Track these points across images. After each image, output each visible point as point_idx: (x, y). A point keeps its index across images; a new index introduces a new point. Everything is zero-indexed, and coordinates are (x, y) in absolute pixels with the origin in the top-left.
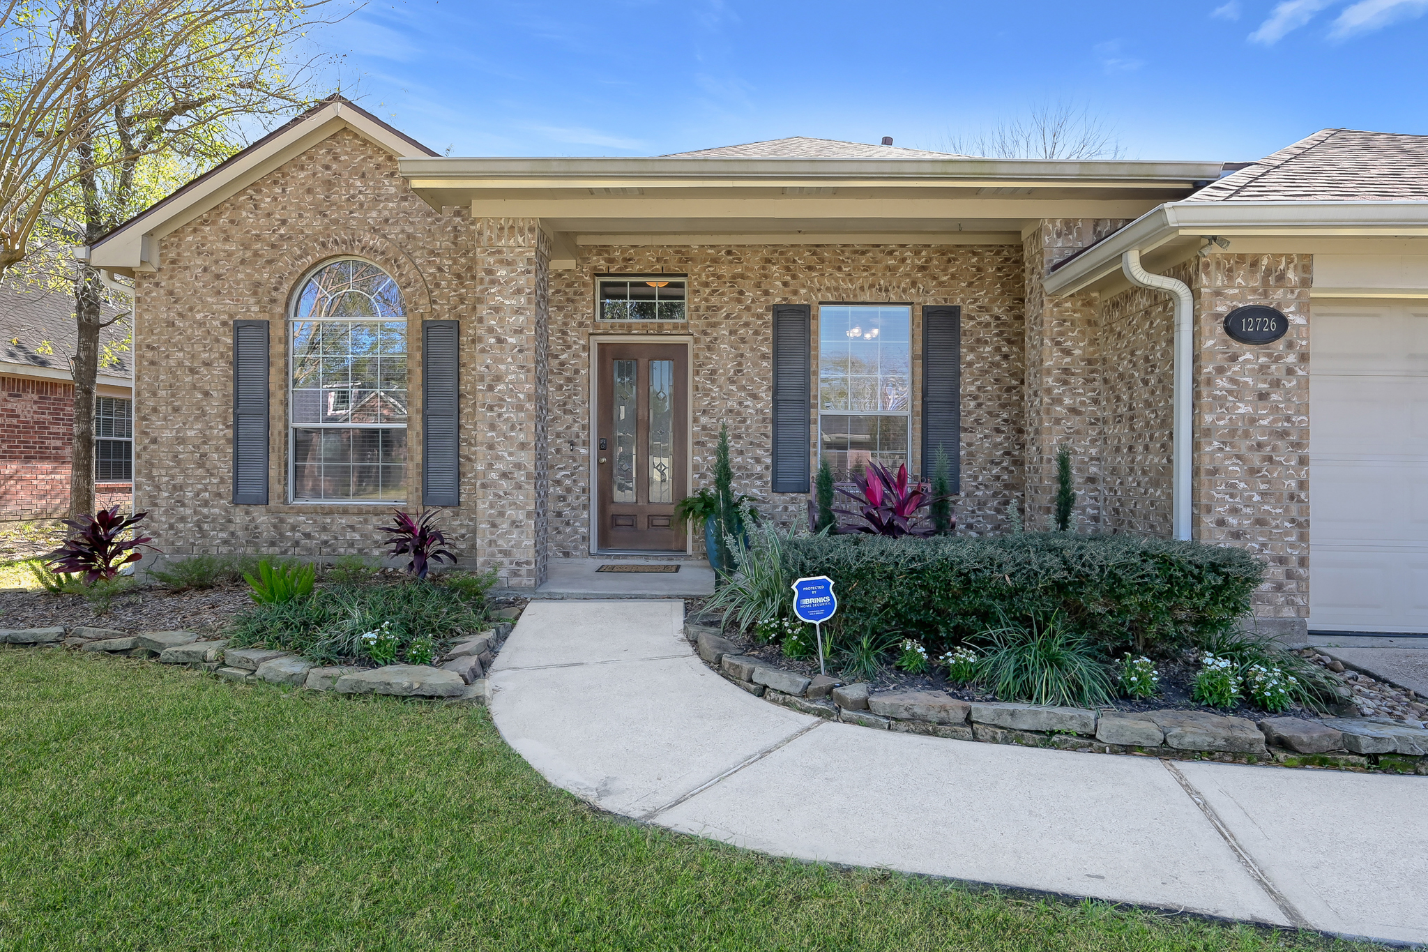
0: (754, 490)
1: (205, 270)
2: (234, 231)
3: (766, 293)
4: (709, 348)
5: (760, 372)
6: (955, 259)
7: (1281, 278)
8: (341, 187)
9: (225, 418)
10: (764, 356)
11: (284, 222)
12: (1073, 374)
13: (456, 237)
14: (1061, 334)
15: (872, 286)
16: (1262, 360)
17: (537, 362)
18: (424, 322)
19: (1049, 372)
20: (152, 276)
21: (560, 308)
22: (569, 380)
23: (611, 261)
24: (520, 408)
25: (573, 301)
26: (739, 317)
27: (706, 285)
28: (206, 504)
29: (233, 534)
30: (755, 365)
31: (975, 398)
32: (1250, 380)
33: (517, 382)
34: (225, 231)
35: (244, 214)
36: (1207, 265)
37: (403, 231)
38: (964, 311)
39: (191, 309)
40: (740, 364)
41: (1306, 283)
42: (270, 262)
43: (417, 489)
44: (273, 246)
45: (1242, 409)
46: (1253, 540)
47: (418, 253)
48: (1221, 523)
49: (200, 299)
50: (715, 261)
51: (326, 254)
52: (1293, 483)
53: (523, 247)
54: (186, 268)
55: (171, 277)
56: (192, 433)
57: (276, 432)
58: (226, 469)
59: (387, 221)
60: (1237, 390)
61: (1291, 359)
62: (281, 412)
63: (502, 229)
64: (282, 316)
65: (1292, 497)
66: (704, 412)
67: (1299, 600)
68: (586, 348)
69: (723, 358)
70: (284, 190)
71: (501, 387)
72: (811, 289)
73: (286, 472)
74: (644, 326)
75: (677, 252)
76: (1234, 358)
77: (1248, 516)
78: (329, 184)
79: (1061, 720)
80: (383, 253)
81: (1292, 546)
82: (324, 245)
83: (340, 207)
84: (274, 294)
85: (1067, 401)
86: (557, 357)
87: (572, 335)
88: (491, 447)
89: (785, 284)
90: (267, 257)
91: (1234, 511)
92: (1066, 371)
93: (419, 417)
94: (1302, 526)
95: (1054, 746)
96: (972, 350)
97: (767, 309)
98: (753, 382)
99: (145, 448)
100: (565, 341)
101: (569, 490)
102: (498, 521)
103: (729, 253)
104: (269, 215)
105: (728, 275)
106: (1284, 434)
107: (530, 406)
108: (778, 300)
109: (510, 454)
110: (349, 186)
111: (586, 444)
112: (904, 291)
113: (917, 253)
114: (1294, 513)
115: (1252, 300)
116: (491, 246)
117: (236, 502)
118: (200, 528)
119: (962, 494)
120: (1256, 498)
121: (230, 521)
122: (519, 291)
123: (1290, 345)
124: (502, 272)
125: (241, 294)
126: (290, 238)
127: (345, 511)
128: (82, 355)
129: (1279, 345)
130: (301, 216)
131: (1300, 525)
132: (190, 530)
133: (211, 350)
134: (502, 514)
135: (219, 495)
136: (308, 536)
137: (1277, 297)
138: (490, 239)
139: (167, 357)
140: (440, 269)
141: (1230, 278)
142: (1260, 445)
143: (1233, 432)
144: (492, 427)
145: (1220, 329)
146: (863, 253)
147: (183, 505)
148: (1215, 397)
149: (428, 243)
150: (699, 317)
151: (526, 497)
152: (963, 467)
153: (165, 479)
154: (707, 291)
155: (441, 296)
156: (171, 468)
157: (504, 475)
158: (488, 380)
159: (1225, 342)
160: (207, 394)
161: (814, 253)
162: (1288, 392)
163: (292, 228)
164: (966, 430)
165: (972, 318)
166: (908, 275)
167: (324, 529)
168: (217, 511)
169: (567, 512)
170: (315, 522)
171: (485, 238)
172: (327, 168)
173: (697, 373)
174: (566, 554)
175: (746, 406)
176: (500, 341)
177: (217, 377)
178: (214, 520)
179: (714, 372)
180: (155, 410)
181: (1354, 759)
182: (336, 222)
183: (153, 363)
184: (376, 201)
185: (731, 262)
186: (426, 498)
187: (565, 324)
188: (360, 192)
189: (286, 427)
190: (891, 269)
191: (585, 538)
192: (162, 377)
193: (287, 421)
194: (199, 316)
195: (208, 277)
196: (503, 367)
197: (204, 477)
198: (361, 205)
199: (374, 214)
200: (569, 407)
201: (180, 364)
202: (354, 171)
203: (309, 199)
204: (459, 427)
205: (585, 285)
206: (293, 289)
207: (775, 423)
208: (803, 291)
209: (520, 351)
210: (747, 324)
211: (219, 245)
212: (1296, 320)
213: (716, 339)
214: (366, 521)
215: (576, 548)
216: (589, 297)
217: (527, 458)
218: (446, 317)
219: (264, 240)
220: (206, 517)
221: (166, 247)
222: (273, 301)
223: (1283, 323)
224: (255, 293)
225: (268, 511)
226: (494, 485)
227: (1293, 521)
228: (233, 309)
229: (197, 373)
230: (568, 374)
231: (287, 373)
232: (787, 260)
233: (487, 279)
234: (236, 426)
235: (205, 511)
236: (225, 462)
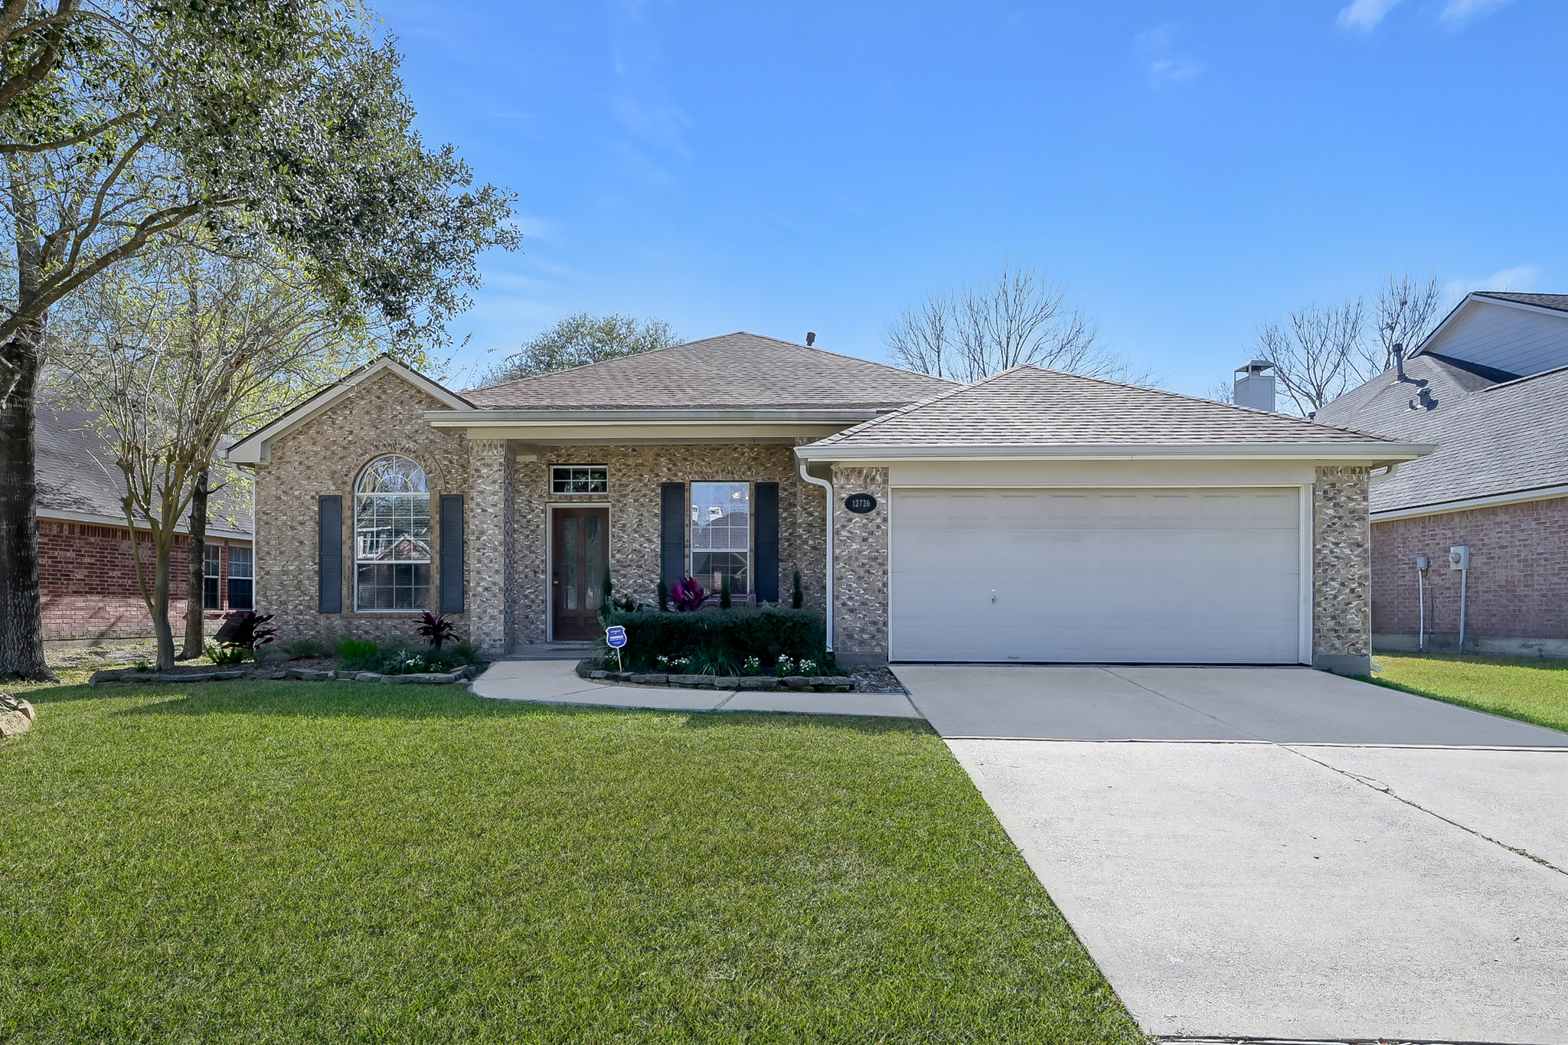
0: (650, 600)
1: (300, 463)
2: (319, 438)
3: (657, 475)
4: (621, 511)
5: (653, 526)
6: (775, 453)
7: (873, 479)
8: (387, 410)
9: (314, 558)
10: (656, 515)
11: (351, 433)
12: (814, 527)
13: (461, 441)
14: (807, 504)
15: (723, 470)
16: (864, 521)
17: (506, 523)
18: (441, 496)
19: (800, 526)
20: (266, 467)
21: (527, 486)
22: (533, 531)
23: (559, 456)
24: (495, 550)
25: (535, 481)
26: (640, 491)
27: (620, 470)
28: (301, 613)
29: (318, 632)
30: (650, 521)
31: (788, 540)
32: (858, 532)
33: (494, 534)
34: (313, 439)
35: (326, 427)
36: (836, 473)
37: (427, 438)
38: (781, 486)
39: (291, 489)
40: (641, 520)
41: (886, 482)
42: (342, 458)
43: (437, 602)
44: (344, 448)
45: (855, 546)
46: (860, 613)
47: (437, 452)
48: (844, 604)
49: (297, 482)
50: (625, 455)
51: (379, 453)
52: (880, 584)
53: (497, 456)
54: (288, 462)
55: (278, 468)
56: (293, 568)
57: (346, 566)
58: (314, 590)
59: (417, 431)
60: (852, 537)
61: (879, 520)
62: (350, 554)
63: (484, 445)
64: (350, 493)
65: (879, 591)
66: (619, 551)
67: (883, 643)
68: (544, 511)
69: (630, 517)
70: (351, 412)
71: (485, 538)
72: (685, 473)
73: (353, 592)
74: (581, 497)
75: (601, 450)
76: (850, 520)
77: (857, 601)
78: (380, 408)
79: (703, 679)
80: (414, 452)
81: (879, 616)
82: (376, 447)
83: (387, 423)
84: (345, 478)
85: (810, 542)
86: (525, 517)
87: (535, 503)
88: (478, 573)
89: (669, 470)
90: (340, 455)
91: (851, 598)
92: (810, 525)
93: (438, 556)
94: (885, 606)
95: (701, 688)
96: (786, 510)
97: (658, 486)
98: (649, 531)
99: (262, 578)
100: (530, 507)
101: (533, 601)
102: (483, 616)
103: (634, 450)
104: (341, 428)
105: (633, 464)
106: (875, 559)
107: (501, 549)
108: (664, 479)
109: (490, 577)
110: (393, 409)
111: (544, 572)
112: (744, 473)
113: (752, 449)
114: (881, 600)
115: (860, 491)
116: (479, 455)
117: (321, 612)
118: (298, 628)
119: (780, 601)
120: (862, 592)
121: (317, 624)
122: (495, 482)
123: (878, 514)
124: (484, 471)
125: (325, 479)
126: (355, 443)
127: (390, 617)
128: (195, 514)
129: (873, 513)
130: (362, 428)
131: (883, 605)
132: (291, 629)
133: (304, 515)
134: (485, 612)
135: (310, 608)
136: (367, 632)
137: (871, 489)
138: (478, 451)
139: (276, 519)
140: (451, 462)
141: (848, 480)
142: (864, 565)
143: (850, 558)
144: (479, 561)
145: (843, 506)
146: (718, 450)
147: (287, 614)
148: (841, 540)
149: (443, 445)
150: (615, 491)
151: (499, 602)
152: (780, 584)
153: (275, 597)
154: (620, 474)
155: (452, 479)
156: (279, 590)
157: (486, 589)
158: (476, 533)
159: (846, 513)
160: (301, 543)
161: (687, 450)
162: (877, 537)
163: (356, 436)
164: (782, 561)
165: (786, 490)
166: (746, 463)
167: (377, 628)
168: (308, 617)
169: (532, 615)
170: (371, 623)
171: (475, 451)
172: (379, 398)
173: (614, 526)
174: (532, 642)
175: (645, 547)
176: (483, 511)
177: (309, 532)
178: (306, 624)
179: (624, 525)
180: (268, 553)
181: (809, 688)
182: (384, 432)
183: (267, 523)
184: (410, 419)
185: (635, 456)
186: (443, 610)
187: (531, 496)
188: (400, 413)
189: (353, 563)
190: (736, 460)
191: (544, 632)
192: (272, 532)
193: (353, 559)
194: (296, 493)
195: (302, 468)
196: (485, 526)
197: (300, 596)
198: (401, 422)
199: (409, 427)
200: (533, 548)
201: (285, 524)
202: (396, 400)
203: (367, 417)
204: (463, 562)
205: (543, 471)
206: (357, 475)
207: (663, 556)
208: (680, 474)
209: (495, 517)
210: (645, 495)
211: (309, 447)
212: (880, 500)
213: (626, 504)
214: (404, 623)
215: (537, 638)
216: (546, 479)
217: (500, 579)
218: (455, 492)
219: (338, 444)
220: (302, 621)
221: (275, 449)
222: (345, 483)
223: (873, 503)
224: (333, 478)
225: (341, 617)
226: (480, 594)
227: (879, 603)
228: (319, 489)
229: (295, 529)
230: (532, 528)
231: (353, 529)
232: (670, 454)
233: (476, 475)
234: (321, 563)
235: (301, 617)
236: (313, 586)
